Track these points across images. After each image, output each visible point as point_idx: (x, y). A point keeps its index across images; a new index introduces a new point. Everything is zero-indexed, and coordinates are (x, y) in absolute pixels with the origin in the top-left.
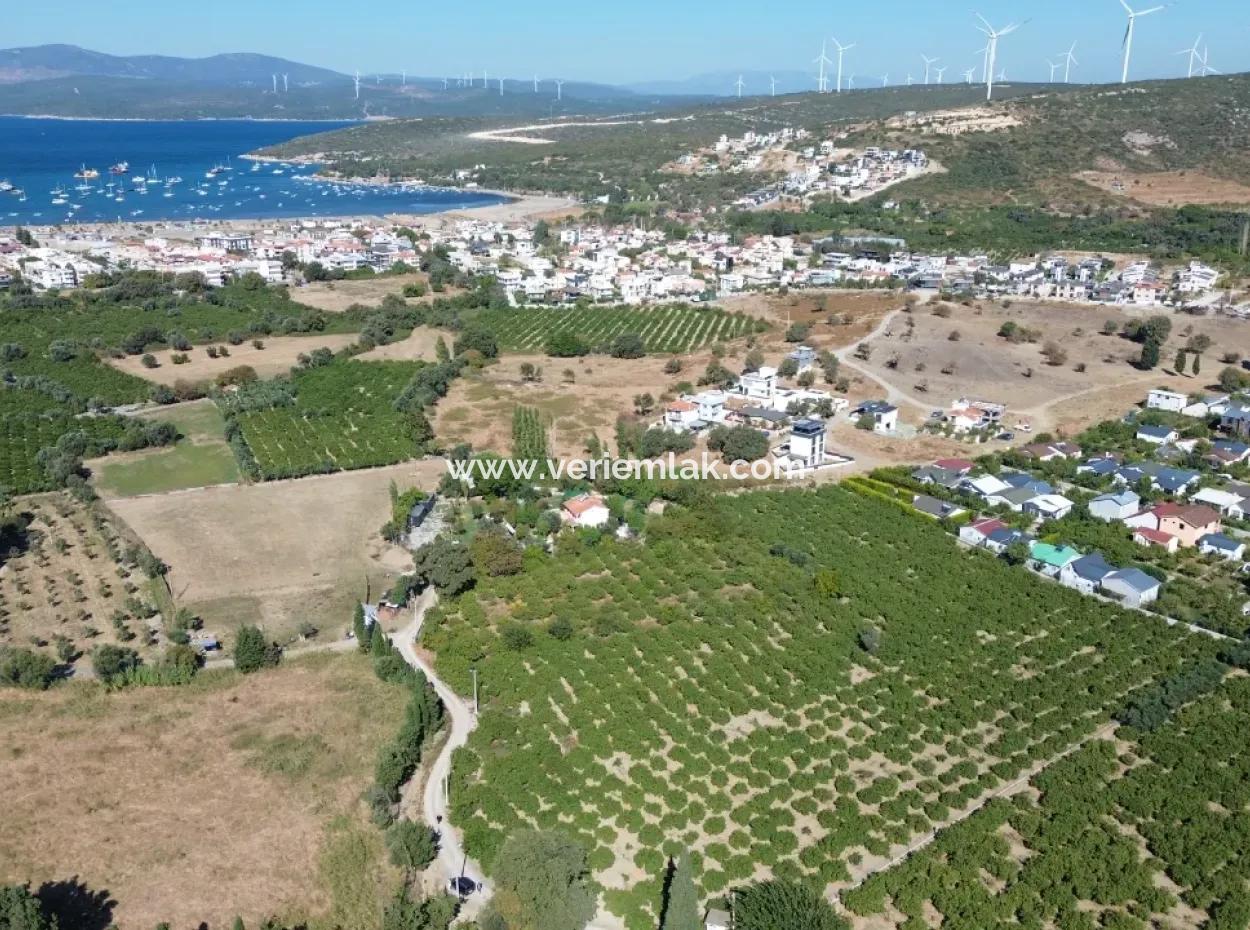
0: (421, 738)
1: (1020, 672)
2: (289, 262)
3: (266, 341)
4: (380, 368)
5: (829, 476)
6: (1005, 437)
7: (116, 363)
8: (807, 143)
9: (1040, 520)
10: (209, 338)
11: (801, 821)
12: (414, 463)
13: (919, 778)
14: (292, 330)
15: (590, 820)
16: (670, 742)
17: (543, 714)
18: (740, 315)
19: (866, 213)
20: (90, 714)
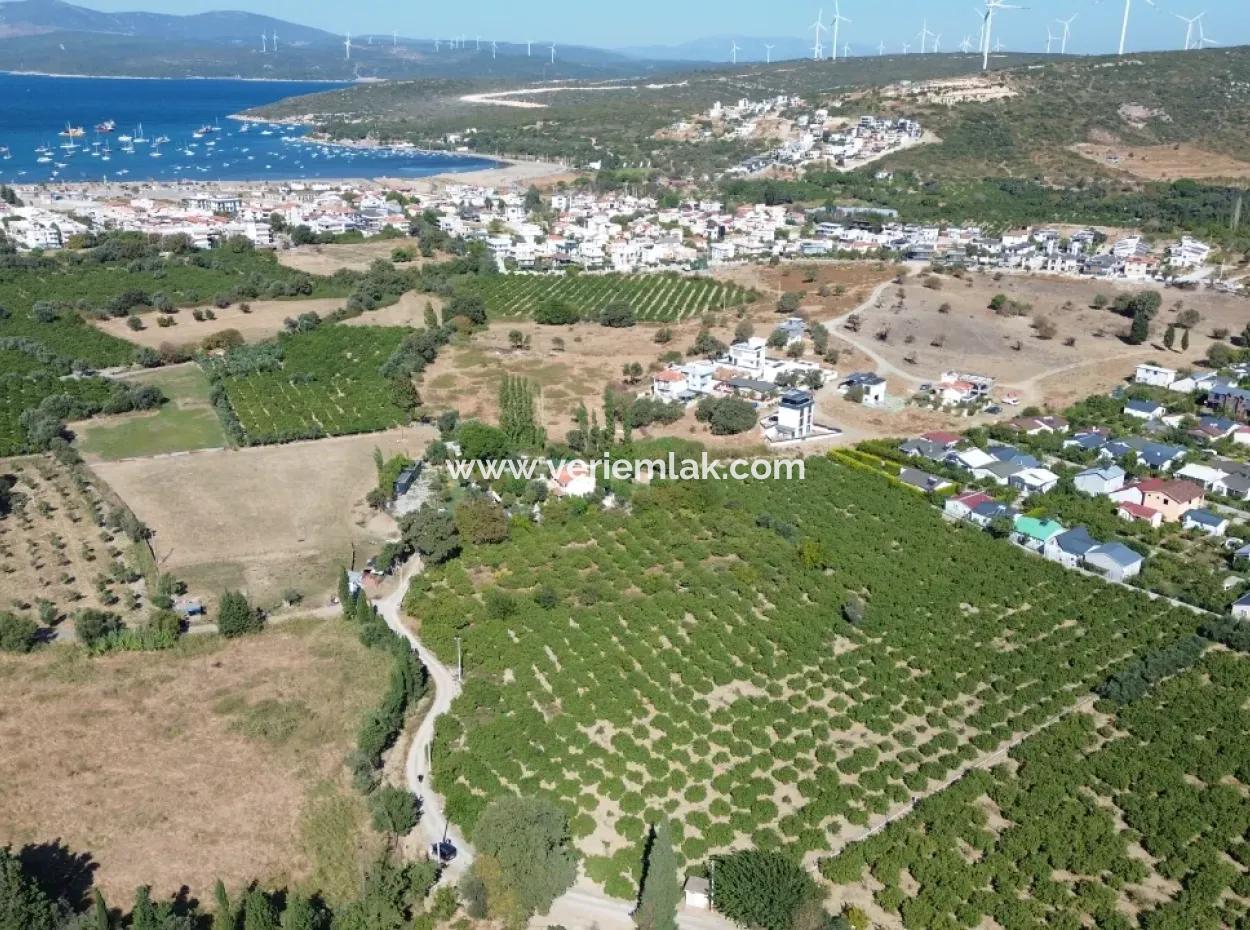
0: (404, 705)
1: (1002, 644)
2: (277, 224)
3: (253, 304)
4: (367, 333)
5: (816, 447)
6: (993, 411)
7: (101, 325)
8: (802, 112)
9: (1025, 493)
10: (195, 301)
11: (782, 789)
12: (401, 430)
13: (899, 748)
14: (279, 294)
15: (572, 788)
16: (653, 712)
17: (527, 683)
18: (731, 285)
19: (859, 183)
20: (72, 677)
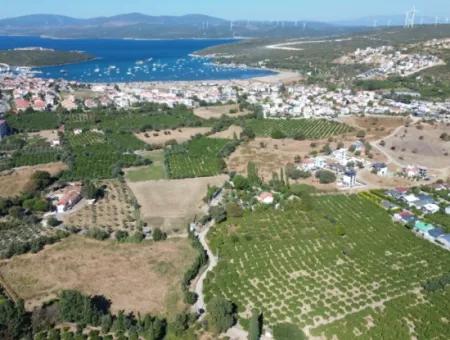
0: (199, 267)
1: (396, 267)
2: (195, 99)
3: (182, 129)
4: (215, 141)
5: (356, 190)
6: (427, 179)
7: (137, 135)
8: (391, 52)
9: (426, 212)
12: (218, 176)
13: (347, 297)
14: (191, 126)
15: (242, 298)
17: (237, 264)
18: (344, 124)
20: (113, 249)
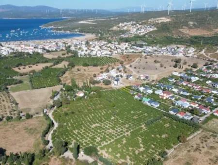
0: (49, 128)
1: (135, 117)
3: (38, 64)
4: (55, 69)
5: (119, 87)
7: (14, 69)
10: (29, 64)
11: (98, 138)
13: (115, 132)
14: (43, 62)
15: (70, 139)
16: (83, 128)
17: (67, 125)
18: (115, 58)
20: (5, 125)
